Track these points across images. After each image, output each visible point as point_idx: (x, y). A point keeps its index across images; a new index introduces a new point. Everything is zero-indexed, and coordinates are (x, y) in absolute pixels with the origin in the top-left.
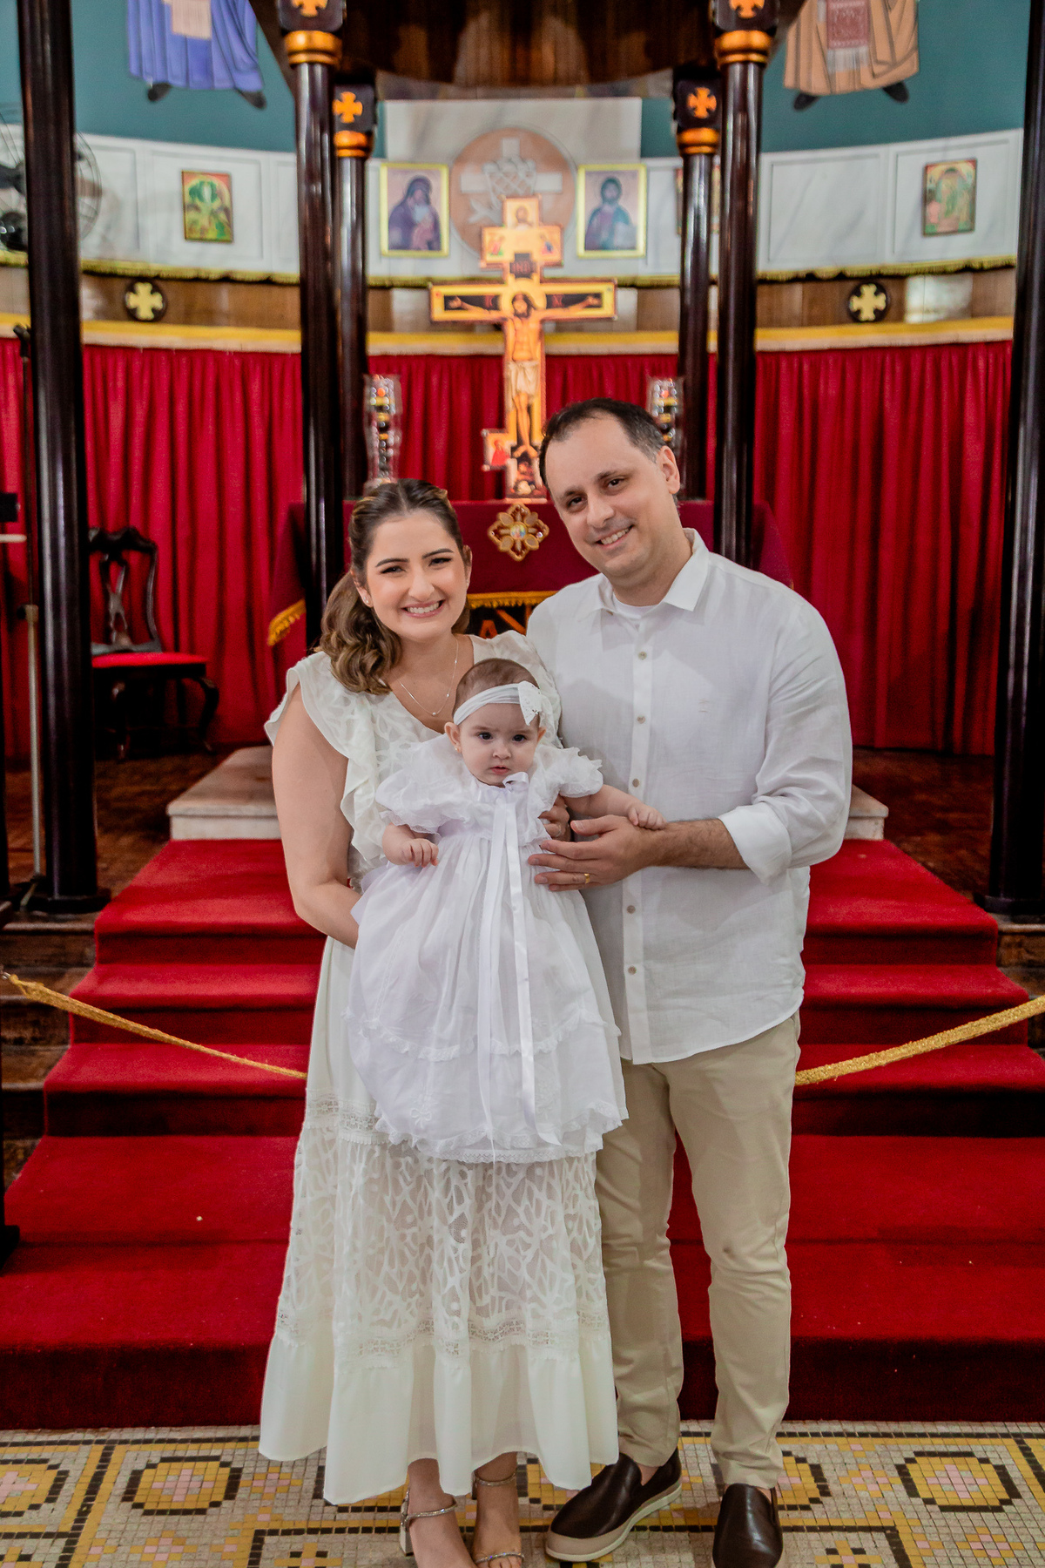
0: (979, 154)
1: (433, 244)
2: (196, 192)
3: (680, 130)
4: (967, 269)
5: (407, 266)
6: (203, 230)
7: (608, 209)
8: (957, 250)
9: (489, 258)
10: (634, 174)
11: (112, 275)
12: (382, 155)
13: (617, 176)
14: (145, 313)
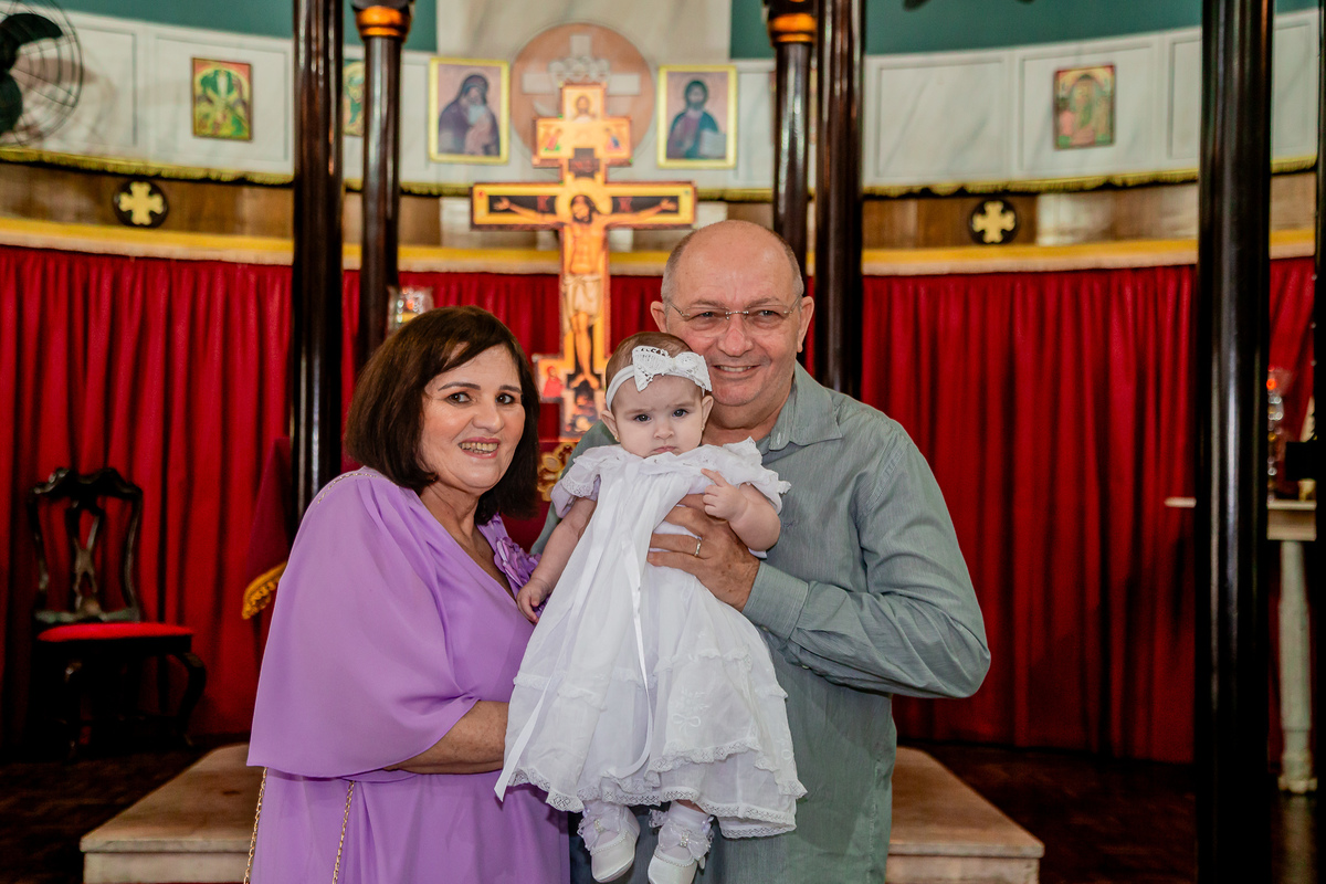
0: (1118, 59)
1: (491, 148)
2: (209, 82)
3: (772, 16)
4: (1108, 187)
5: (457, 172)
6: (217, 125)
7: (693, 114)
8: (1095, 164)
9: (544, 153)
10: (724, 76)
11: (102, 173)
12: (430, 46)
13: (701, 78)
14: (141, 216)
